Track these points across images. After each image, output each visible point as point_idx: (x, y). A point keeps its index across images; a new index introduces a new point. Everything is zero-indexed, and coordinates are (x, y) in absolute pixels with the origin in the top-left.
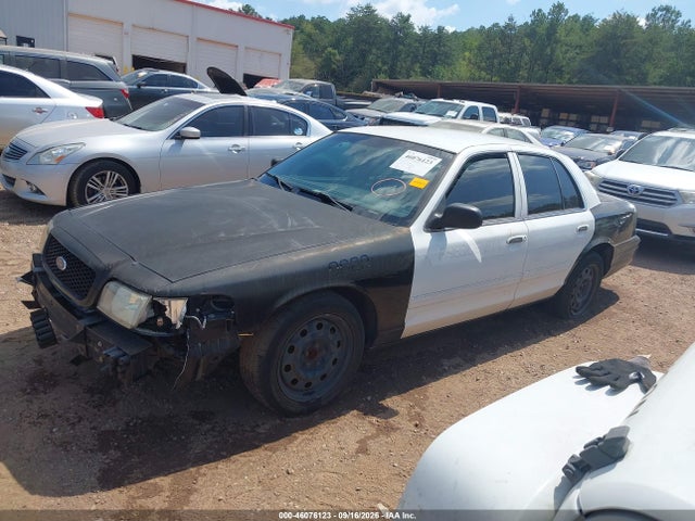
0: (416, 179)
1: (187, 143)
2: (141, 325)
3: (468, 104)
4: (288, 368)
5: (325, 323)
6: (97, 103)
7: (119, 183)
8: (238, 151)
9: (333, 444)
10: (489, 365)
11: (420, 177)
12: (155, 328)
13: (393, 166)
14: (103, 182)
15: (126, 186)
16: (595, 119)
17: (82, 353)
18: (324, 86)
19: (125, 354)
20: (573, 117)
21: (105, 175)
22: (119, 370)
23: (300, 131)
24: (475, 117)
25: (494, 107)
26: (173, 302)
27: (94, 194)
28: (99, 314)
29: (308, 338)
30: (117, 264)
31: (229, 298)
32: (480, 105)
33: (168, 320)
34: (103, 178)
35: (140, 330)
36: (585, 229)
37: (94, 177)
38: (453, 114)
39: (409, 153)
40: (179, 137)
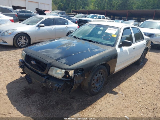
0: (113, 35)
1: (41, 28)
2: (63, 78)
3: (98, 15)
4: (93, 84)
5: (100, 72)
6: (12, 18)
7: (25, 39)
8: (53, 29)
9: (106, 102)
10: (130, 78)
11: (114, 34)
12: (66, 78)
13: (106, 32)
14: (22, 39)
15: (27, 40)
16: (123, 18)
17: (45, 86)
18: (63, 12)
19: (60, 86)
20: (118, 17)
21: (22, 37)
22: (59, 90)
23: (66, 24)
24: (100, 18)
25: (104, 16)
26: (70, 71)
27: (19, 42)
28: (49, 75)
29: (97, 77)
30: (53, 62)
31: (83, 69)
32: (101, 15)
33: (69, 76)
34: (21, 38)
35: (63, 79)
36: (145, 44)
37: (19, 38)
38: (96, 18)
39: (109, 28)
40: (39, 26)
